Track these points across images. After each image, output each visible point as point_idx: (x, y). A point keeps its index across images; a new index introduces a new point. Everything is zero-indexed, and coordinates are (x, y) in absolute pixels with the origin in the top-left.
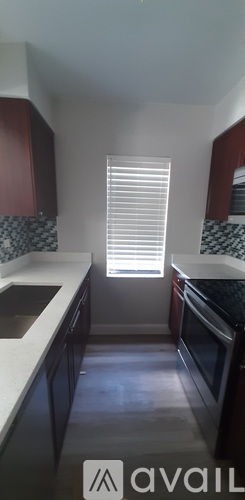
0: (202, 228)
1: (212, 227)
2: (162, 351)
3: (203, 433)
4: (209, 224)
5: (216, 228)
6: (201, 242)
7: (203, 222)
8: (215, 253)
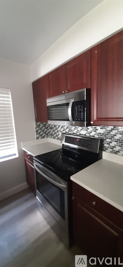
0: (35, 126)
1: (39, 125)
2: (26, 200)
3: (60, 239)
4: (38, 124)
5: (42, 125)
6: (35, 133)
7: (35, 123)
8: (43, 138)
